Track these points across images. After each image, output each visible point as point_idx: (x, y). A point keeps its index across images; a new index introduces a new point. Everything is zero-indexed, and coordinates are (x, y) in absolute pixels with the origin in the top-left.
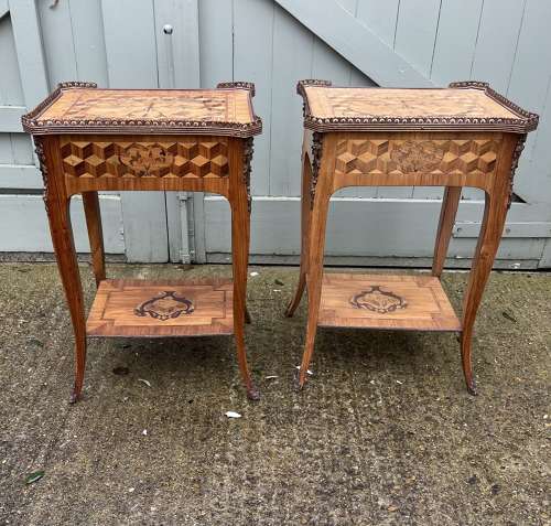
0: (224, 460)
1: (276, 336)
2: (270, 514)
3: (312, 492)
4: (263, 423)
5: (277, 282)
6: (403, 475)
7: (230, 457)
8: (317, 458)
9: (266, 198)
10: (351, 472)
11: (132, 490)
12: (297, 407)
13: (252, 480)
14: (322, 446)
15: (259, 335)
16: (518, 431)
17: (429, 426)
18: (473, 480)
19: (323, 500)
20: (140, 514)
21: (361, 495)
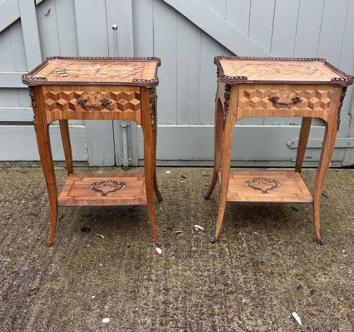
0: (150, 279)
1: (181, 208)
2: (177, 309)
3: (203, 296)
4: (173, 258)
5: (182, 177)
6: (258, 285)
7: (153, 277)
8: (206, 277)
9: (175, 126)
10: (226, 285)
11: (94, 297)
12: (194, 248)
13: (167, 290)
14: (209, 270)
15: (171, 208)
16: (327, 259)
17: (274, 258)
18: (299, 288)
19: (209, 300)
20: (98, 310)
21: (232, 297)
